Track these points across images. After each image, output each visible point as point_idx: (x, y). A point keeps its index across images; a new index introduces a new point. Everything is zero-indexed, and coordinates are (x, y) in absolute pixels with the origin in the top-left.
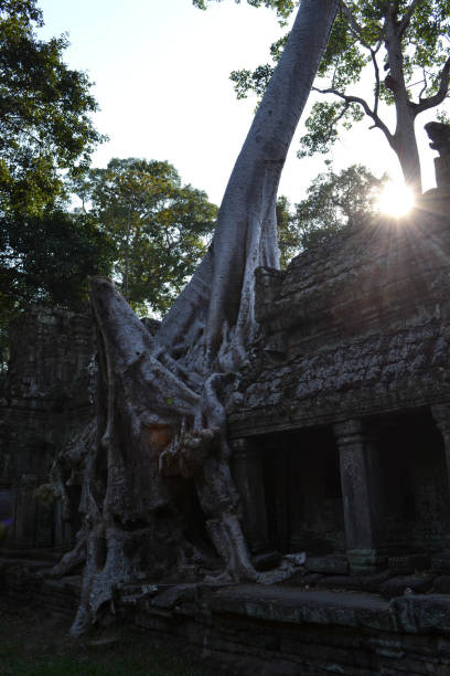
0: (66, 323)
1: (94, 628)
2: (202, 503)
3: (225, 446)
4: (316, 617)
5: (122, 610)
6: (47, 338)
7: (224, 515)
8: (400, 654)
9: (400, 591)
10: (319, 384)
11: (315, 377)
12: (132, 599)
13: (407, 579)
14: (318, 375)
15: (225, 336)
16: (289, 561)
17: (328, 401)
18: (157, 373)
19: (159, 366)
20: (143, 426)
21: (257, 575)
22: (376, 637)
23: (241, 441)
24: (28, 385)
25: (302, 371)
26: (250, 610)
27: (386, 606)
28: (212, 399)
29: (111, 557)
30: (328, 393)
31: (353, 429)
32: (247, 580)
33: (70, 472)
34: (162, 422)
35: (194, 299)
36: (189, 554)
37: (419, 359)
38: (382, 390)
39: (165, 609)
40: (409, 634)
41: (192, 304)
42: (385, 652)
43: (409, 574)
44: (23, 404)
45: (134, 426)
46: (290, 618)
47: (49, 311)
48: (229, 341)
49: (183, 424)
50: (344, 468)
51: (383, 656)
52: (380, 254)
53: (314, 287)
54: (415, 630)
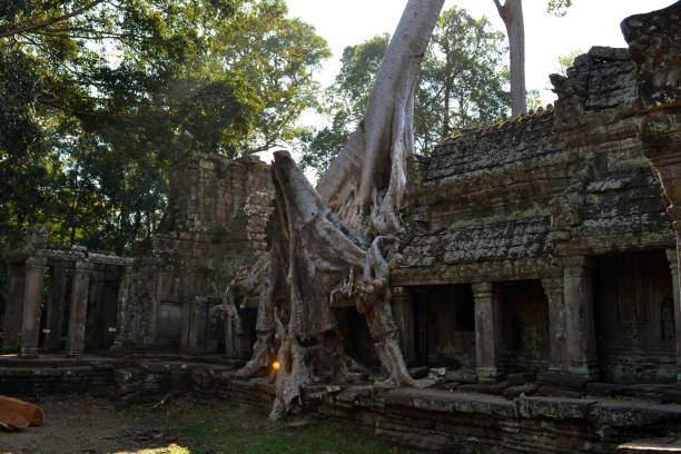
0: (223, 169)
1: (287, 415)
2: (372, 331)
3: (388, 292)
4: (464, 408)
5: (307, 403)
6: (208, 181)
7: (387, 340)
8: (517, 431)
9: (518, 394)
10: (461, 254)
11: (458, 249)
12: (319, 395)
13: (521, 388)
14: (461, 247)
15: (375, 200)
16: (433, 372)
17: (469, 268)
18: (329, 231)
19: (330, 225)
20: (317, 270)
21: (413, 381)
22: (503, 420)
23: (400, 289)
24: (192, 220)
25: (447, 242)
26: (417, 404)
27: (509, 403)
28: (379, 257)
29: (296, 365)
30: (468, 262)
31: (486, 289)
32: (405, 385)
33: (242, 297)
34: (333, 268)
35: (348, 166)
36: (349, 365)
37: (535, 246)
38: (509, 266)
39: (348, 402)
40: (525, 418)
41: (345, 170)
42: (508, 429)
43: (522, 384)
44: (188, 237)
45: (309, 269)
46: (446, 409)
47: (206, 157)
48: (379, 204)
49: (351, 271)
50: (477, 313)
51: (506, 432)
52: (508, 160)
53: (455, 177)
54: (528, 416)
